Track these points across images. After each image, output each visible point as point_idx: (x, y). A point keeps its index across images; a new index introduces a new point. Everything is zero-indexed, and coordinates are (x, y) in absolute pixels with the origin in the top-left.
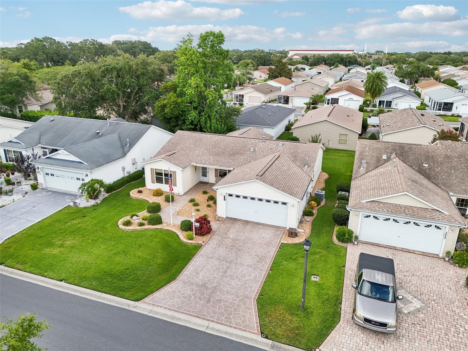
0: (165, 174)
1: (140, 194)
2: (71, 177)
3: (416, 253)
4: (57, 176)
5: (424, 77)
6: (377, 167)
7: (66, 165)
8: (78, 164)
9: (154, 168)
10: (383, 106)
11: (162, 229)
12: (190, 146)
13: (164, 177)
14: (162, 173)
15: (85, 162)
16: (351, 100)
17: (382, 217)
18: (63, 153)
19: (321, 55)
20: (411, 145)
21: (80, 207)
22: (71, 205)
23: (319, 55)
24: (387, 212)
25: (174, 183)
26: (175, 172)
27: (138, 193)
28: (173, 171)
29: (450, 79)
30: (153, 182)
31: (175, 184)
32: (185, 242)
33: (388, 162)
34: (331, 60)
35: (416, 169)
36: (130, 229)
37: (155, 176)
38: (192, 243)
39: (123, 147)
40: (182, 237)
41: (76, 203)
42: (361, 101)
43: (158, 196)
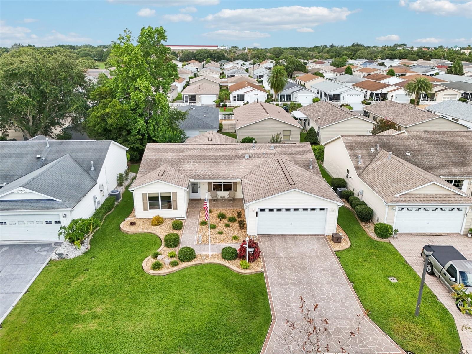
0: (161, 197)
1: (134, 226)
2: (37, 222)
3: (443, 235)
4: (11, 223)
5: (297, 71)
6: (372, 161)
7: (29, 207)
8: (47, 202)
9: (147, 193)
10: (285, 100)
11: (202, 263)
12: (173, 160)
13: (160, 201)
14: (158, 197)
15: (59, 199)
16: (257, 95)
17: (414, 207)
18: (21, 191)
19: (189, 51)
20: (387, 137)
21: (68, 258)
22: (53, 258)
23: (187, 50)
24: (421, 202)
25: (175, 205)
26: (176, 193)
27: (131, 226)
28: (173, 193)
29: (318, 72)
30: (145, 209)
31: (175, 207)
32: (243, 273)
33: (377, 154)
34: (200, 56)
35: (403, 158)
36: (166, 273)
37: (148, 201)
38: (251, 273)
39: (87, 171)
40: (234, 268)
41: (62, 254)
42: (265, 96)
43: (159, 225)
